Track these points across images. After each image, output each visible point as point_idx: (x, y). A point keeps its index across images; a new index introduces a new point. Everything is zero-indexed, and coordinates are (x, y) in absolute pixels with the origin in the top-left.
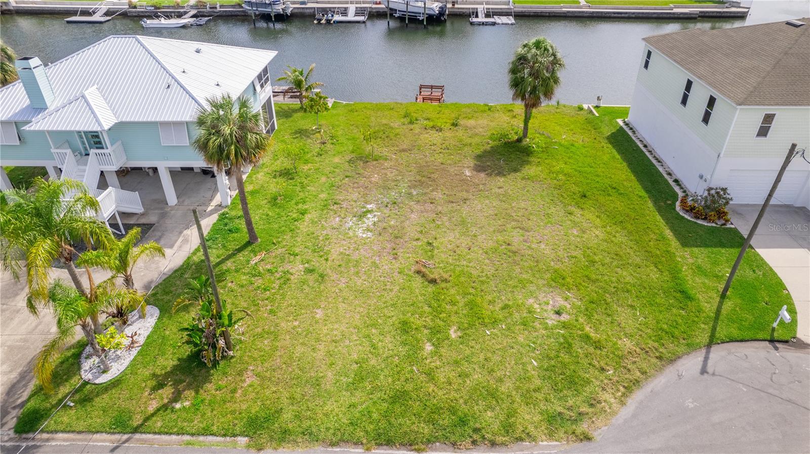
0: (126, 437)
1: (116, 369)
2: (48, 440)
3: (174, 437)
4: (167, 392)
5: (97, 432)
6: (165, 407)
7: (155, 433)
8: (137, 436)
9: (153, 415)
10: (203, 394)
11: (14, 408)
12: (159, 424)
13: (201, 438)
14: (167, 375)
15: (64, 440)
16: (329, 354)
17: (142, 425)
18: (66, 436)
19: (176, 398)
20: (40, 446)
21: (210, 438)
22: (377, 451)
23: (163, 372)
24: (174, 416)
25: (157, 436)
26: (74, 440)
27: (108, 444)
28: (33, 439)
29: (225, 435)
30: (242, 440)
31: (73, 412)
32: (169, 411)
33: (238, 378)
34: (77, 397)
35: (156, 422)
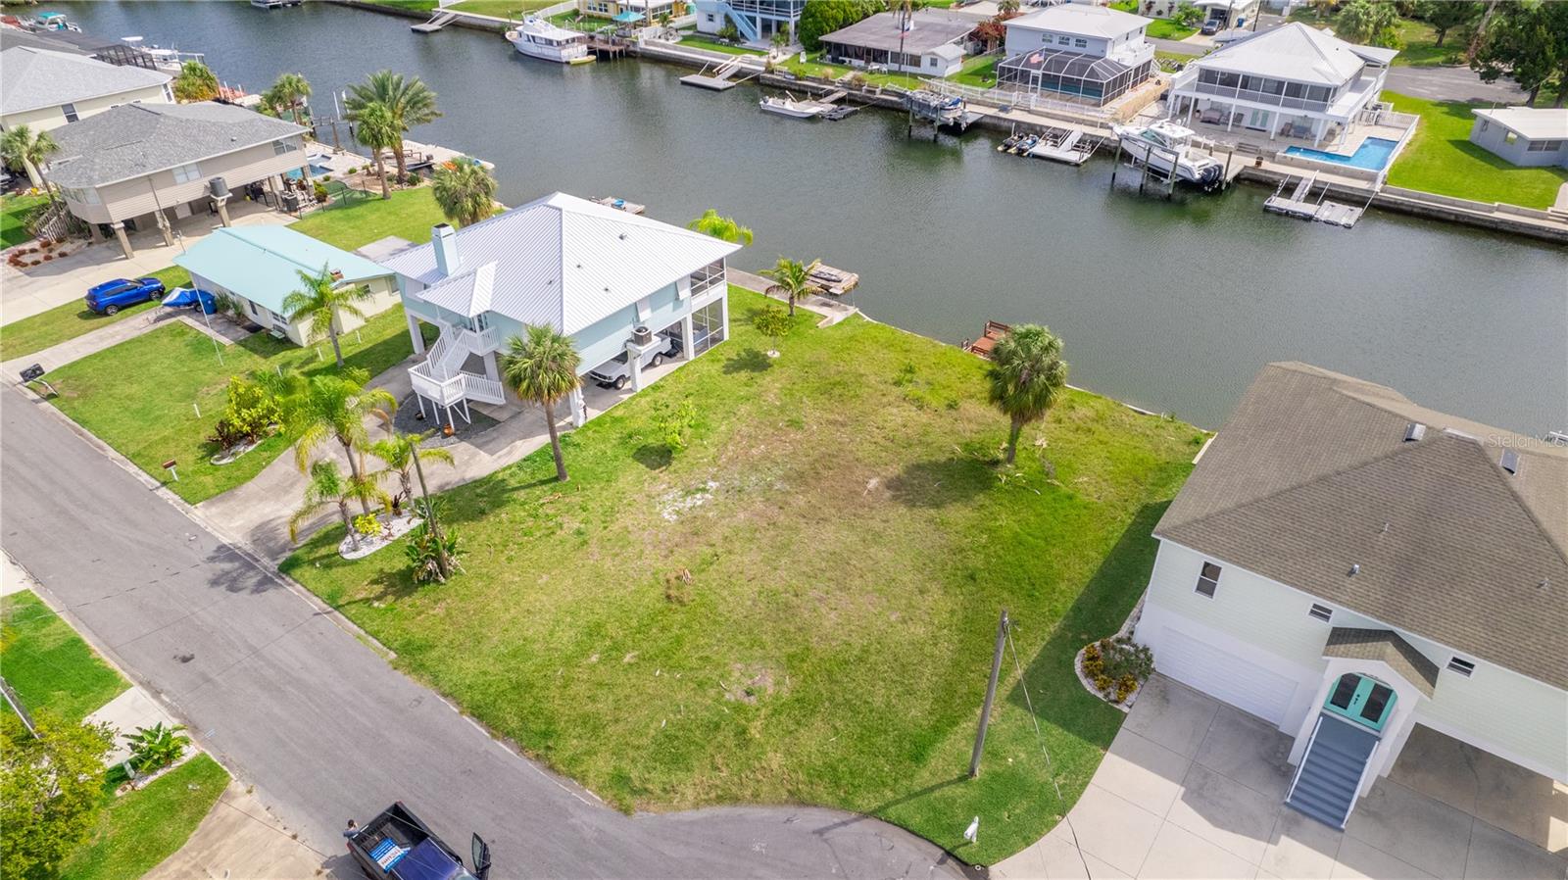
0: (330, 609)
1: (365, 551)
2: (290, 585)
3: (355, 627)
4: (378, 589)
5: (317, 596)
6: (367, 600)
7: (347, 617)
8: (336, 613)
9: (355, 602)
10: (398, 606)
11: (290, 550)
12: (353, 612)
13: (370, 638)
14: (390, 576)
15: (298, 591)
16: (513, 621)
17: (343, 606)
18: (302, 588)
19: (378, 598)
20: (281, 585)
21: (375, 641)
22: (467, 719)
23: (389, 571)
24: (367, 610)
25: (346, 620)
26: (302, 594)
27: (316, 608)
28: (283, 579)
29: (384, 645)
30: (393, 655)
31: (315, 571)
32: (367, 605)
33: (432, 604)
34: (325, 561)
35: (351, 609)
